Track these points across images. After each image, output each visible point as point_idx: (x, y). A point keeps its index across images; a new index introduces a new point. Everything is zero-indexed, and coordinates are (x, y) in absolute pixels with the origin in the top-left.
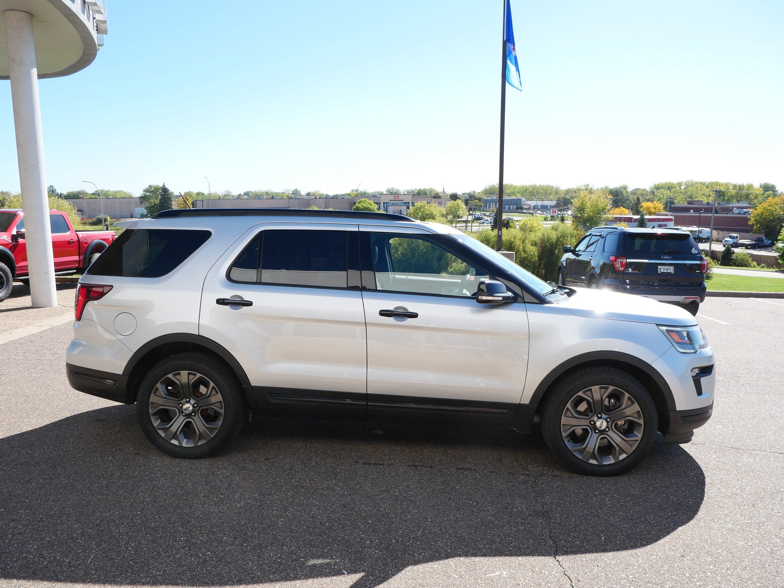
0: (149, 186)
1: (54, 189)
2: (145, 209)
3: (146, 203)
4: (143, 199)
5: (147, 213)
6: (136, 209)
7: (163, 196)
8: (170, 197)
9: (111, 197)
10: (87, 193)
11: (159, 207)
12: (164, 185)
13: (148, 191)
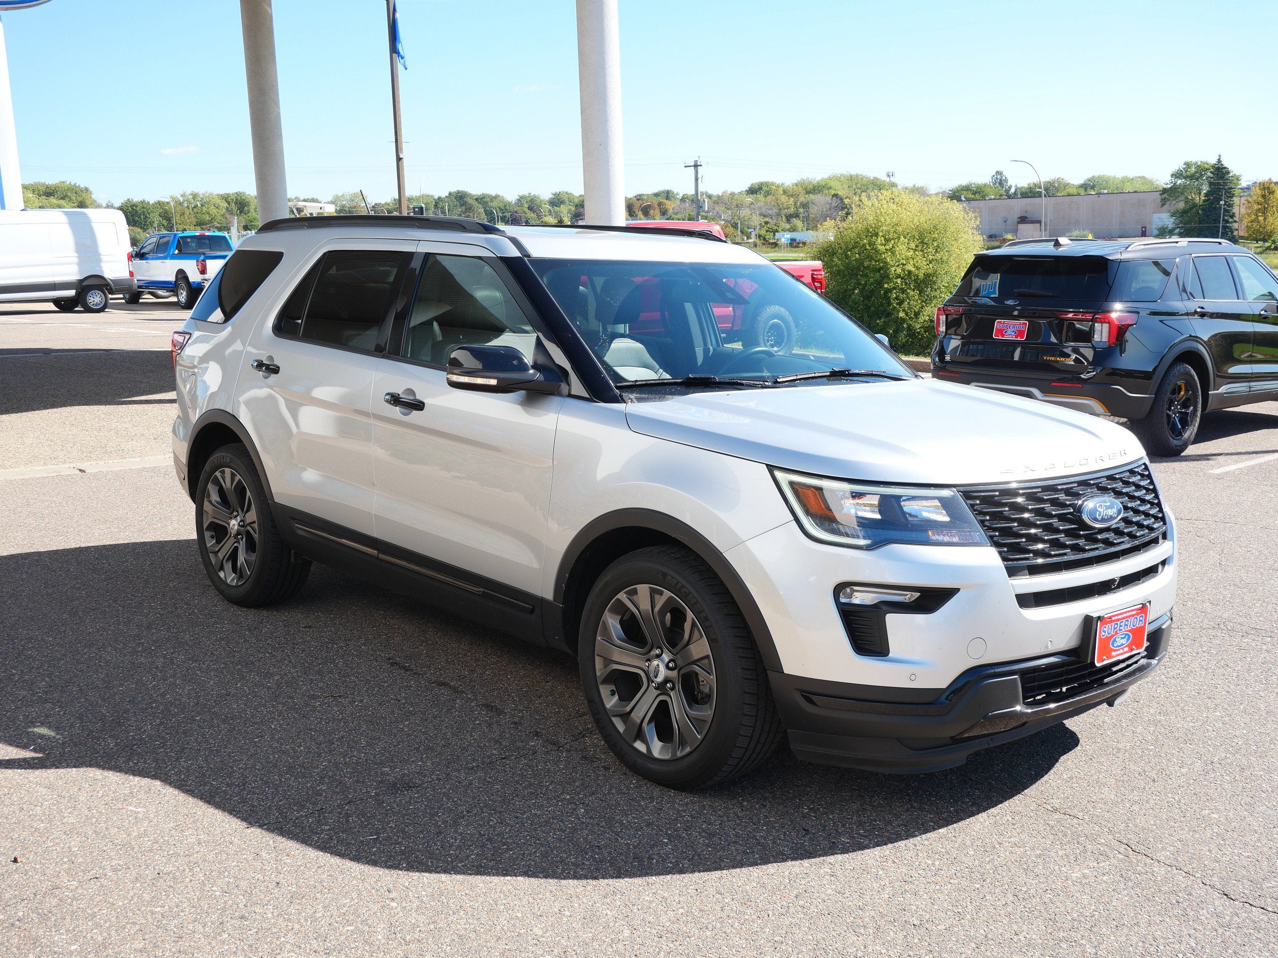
0: (1185, 164)
1: (1004, 178)
2: (1172, 216)
3: (1174, 202)
4: (1169, 194)
5: (1174, 226)
6: (1156, 216)
7: (1215, 185)
8: (1231, 188)
9: (1106, 191)
10: (1068, 184)
11: (1202, 210)
12: (1219, 161)
13: (1182, 175)
